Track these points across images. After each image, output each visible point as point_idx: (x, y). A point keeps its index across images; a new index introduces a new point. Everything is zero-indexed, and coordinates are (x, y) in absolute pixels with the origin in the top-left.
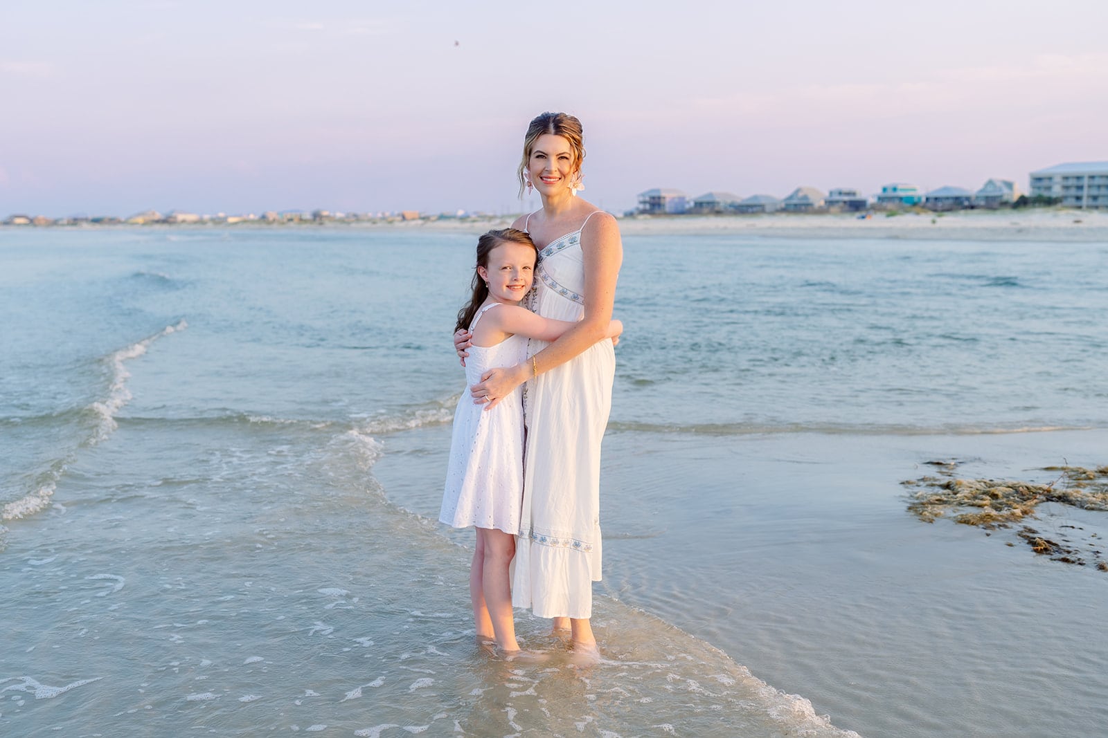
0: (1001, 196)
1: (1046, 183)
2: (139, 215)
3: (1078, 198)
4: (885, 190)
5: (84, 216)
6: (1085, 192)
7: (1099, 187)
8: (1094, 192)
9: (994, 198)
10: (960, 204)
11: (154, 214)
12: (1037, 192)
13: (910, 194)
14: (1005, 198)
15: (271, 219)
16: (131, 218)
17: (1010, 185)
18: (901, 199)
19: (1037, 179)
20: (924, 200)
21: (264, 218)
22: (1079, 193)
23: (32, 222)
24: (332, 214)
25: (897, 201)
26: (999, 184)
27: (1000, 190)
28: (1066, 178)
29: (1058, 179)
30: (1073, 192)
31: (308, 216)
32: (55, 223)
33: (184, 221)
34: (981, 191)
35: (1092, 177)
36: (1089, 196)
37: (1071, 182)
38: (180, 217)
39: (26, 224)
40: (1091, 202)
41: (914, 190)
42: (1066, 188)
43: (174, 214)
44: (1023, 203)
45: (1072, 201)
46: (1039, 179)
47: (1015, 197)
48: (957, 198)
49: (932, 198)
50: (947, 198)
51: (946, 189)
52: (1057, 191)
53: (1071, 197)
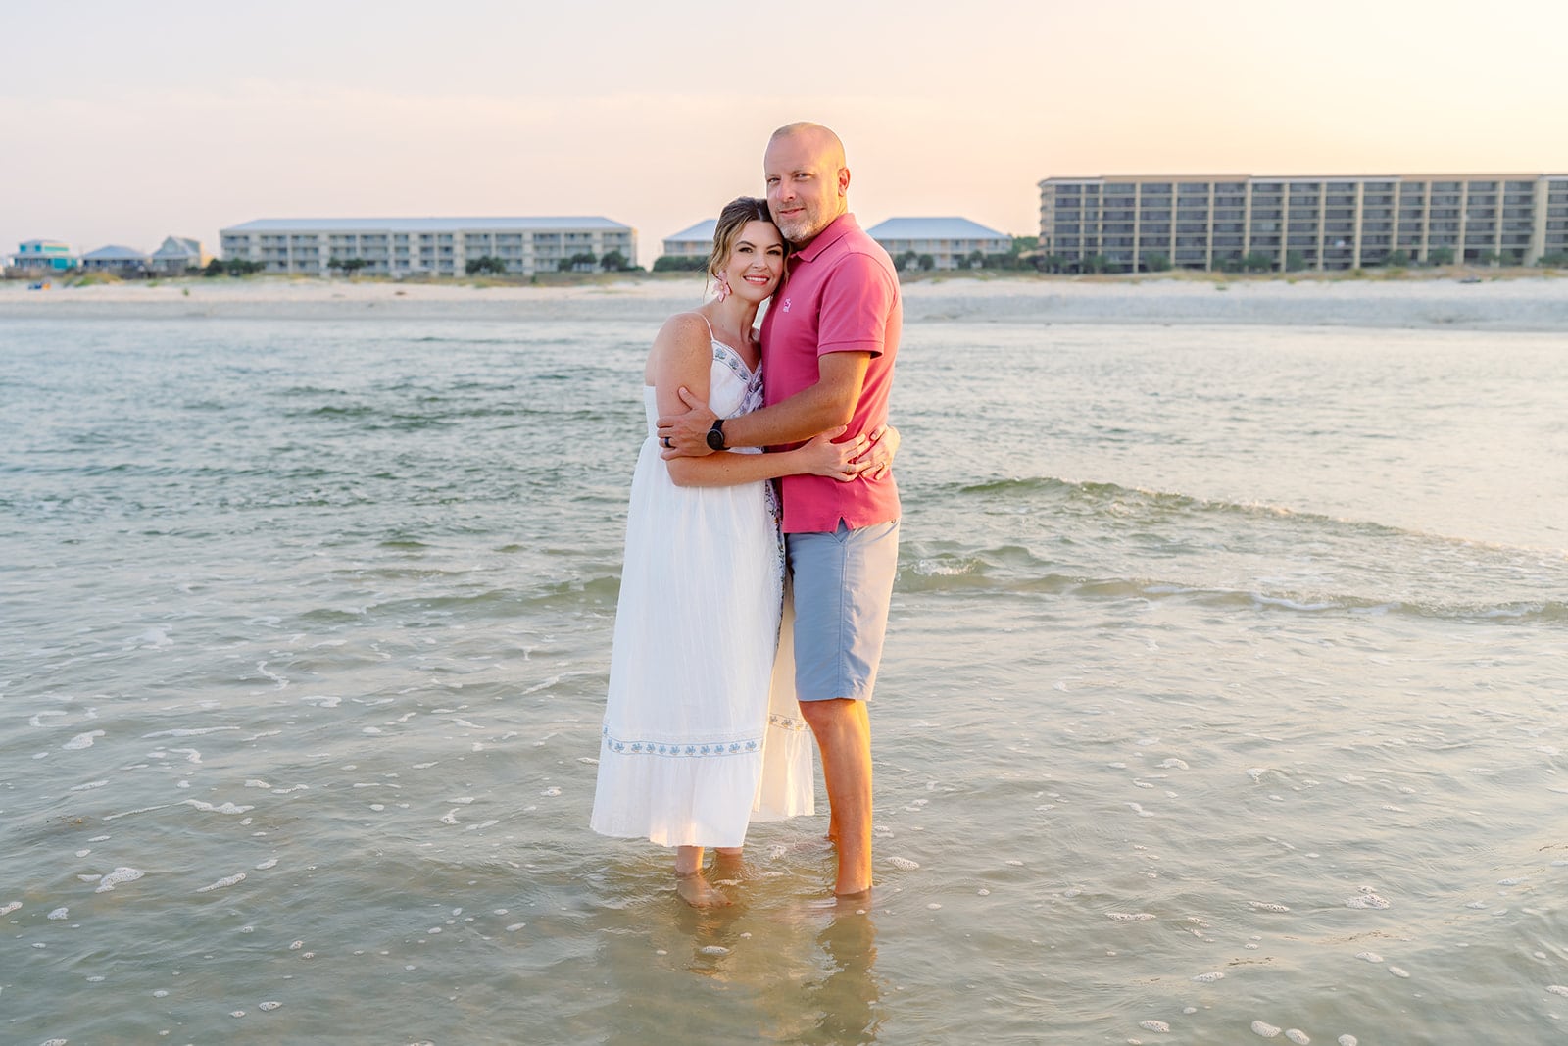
0: (186, 260)
1: (241, 243)
3: (282, 264)
4: (23, 248)
6: (290, 256)
7: (305, 249)
8: (301, 256)
9: (177, 262)
10: (131, 270)
12: (231, 257)
13: (59, 254)
14: (192, 262)
17: (195, 245)
18: (48, 261)
19: (229, 238)
20: (80, 263)
22: (283, 258)
25: (44, 266)
26: (181, 244)
27: (184, 252)
28: (265, 238)
29: (255, 239)
30: (275, 255)
34: (159, 252)
35: (296, 237)
36: (295, 262)
37: (271, 243)
40: (298, 268)
41: (65, 249)
42: (267, 250)
44: (215, 269)
45: (275, 267)
46: (233, 238)
47: (205, 263)
48: (127, 262)
49: (92, 261)
50: (114, 261)
51: (110, 248)
52: (255, 254)
53: (274, 261)
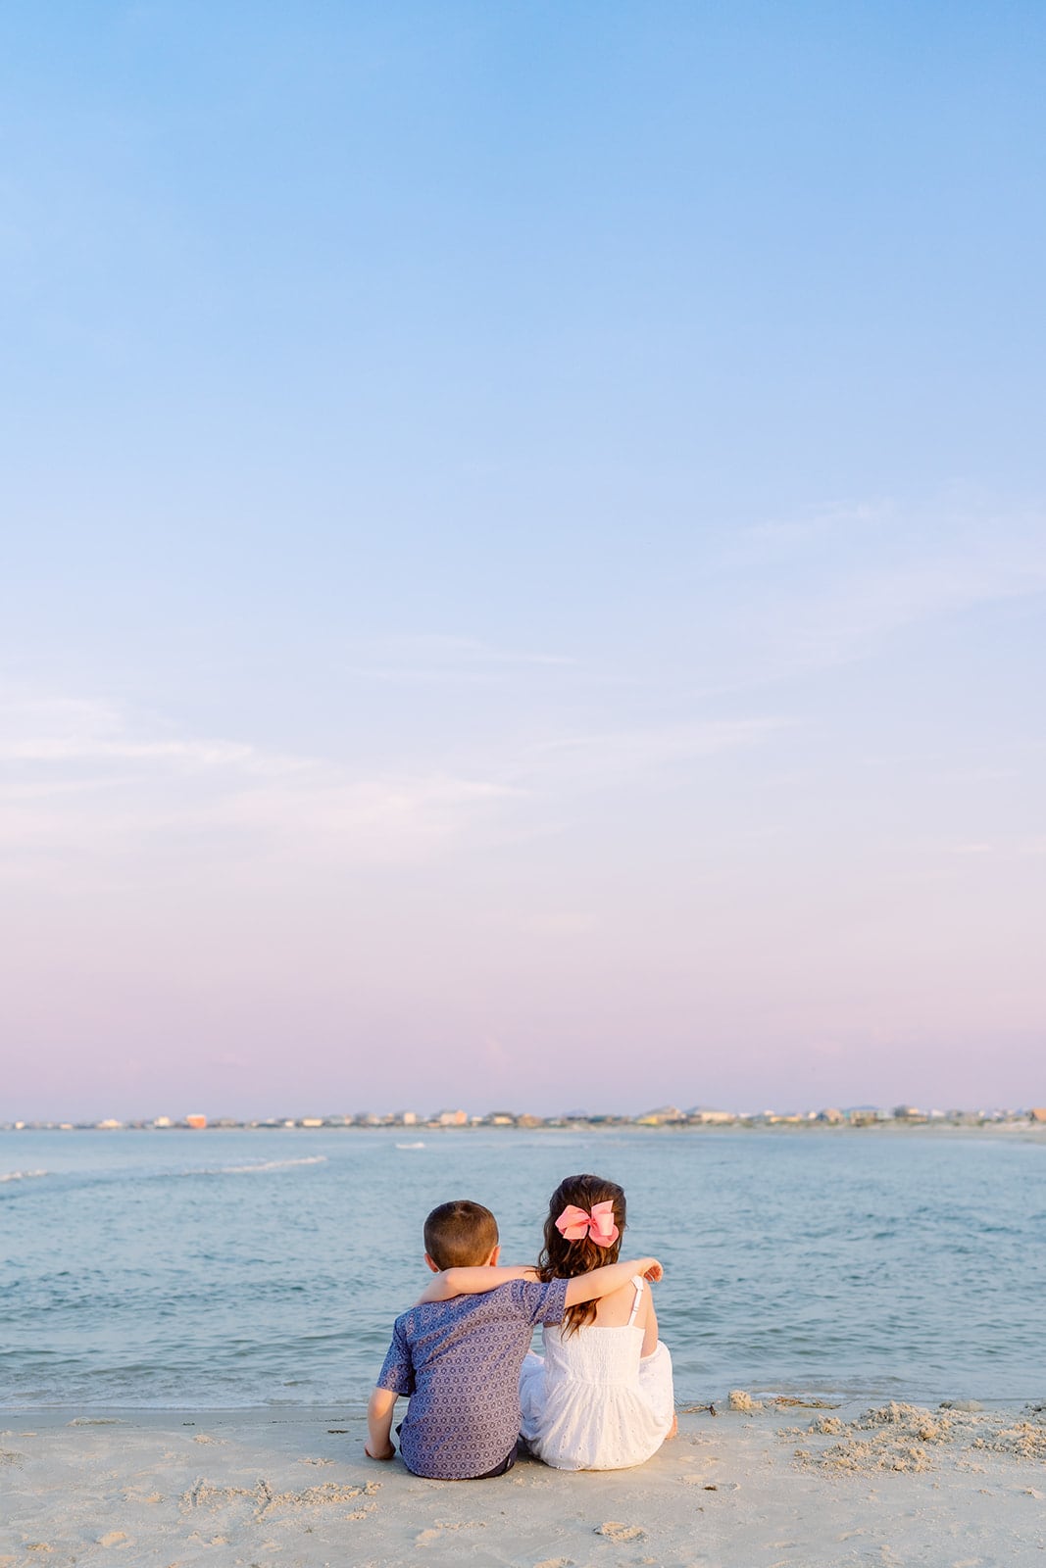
2: (651, 1113)
5: (582, 1115)
11: (673, 1111)
15: (832, 1119)
16: (641, 1117)
21: (821, 1117)
23: (515, 1122)
24: (926, 1113)
31: (886, 1115)
32: (546, 1123)
33: (710, 1122)
38: (706, 1116)
39: (507, 1126)
43: (697, 1113)
